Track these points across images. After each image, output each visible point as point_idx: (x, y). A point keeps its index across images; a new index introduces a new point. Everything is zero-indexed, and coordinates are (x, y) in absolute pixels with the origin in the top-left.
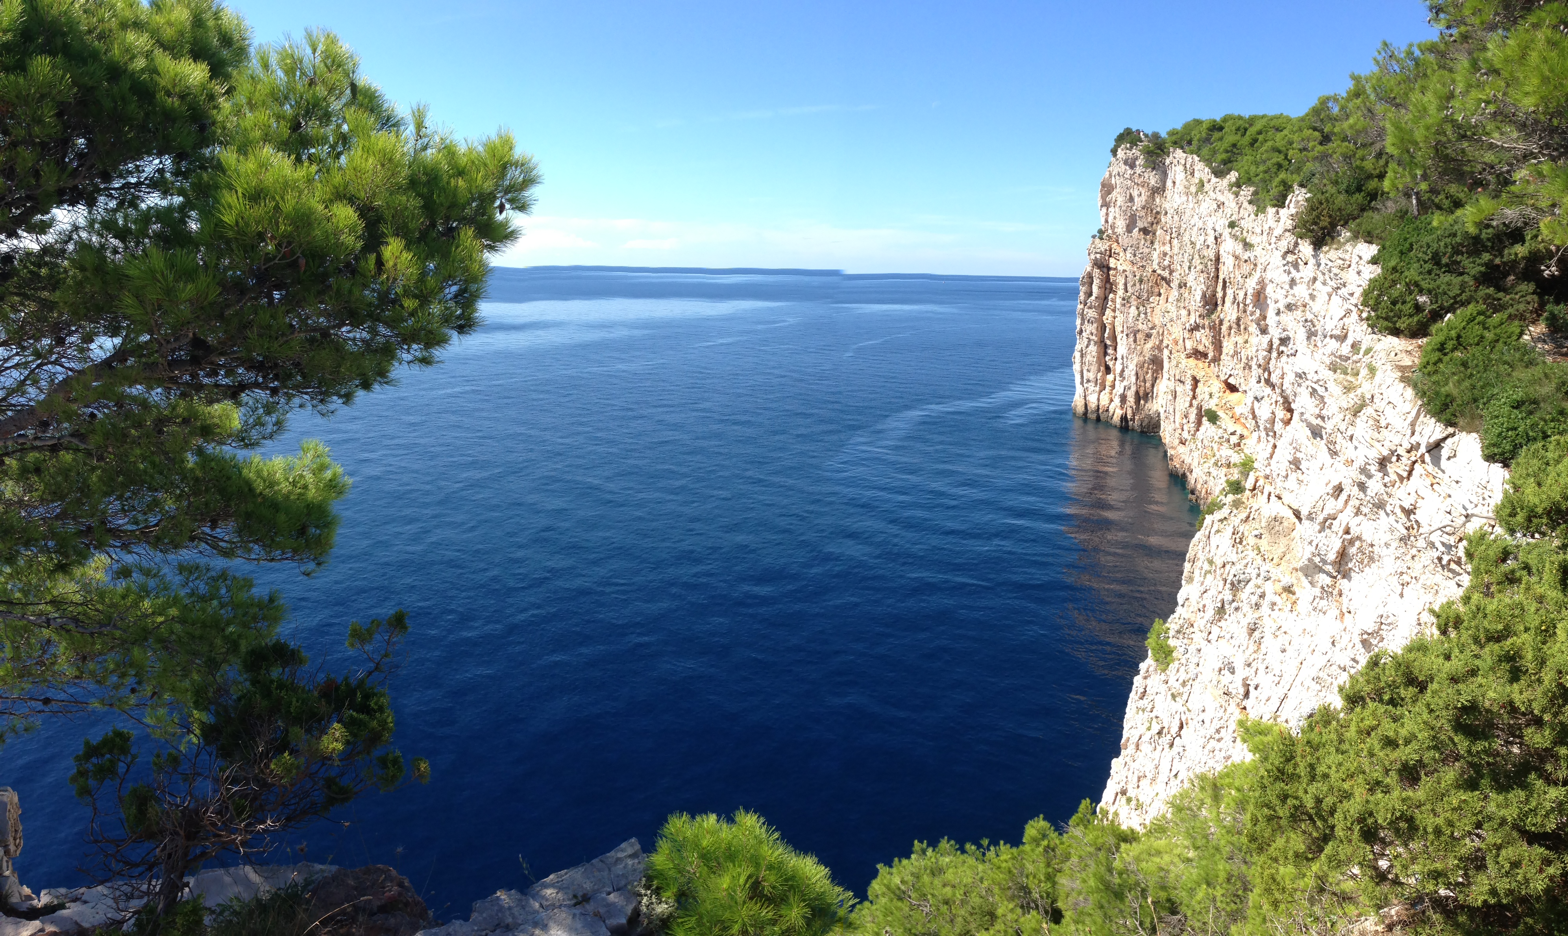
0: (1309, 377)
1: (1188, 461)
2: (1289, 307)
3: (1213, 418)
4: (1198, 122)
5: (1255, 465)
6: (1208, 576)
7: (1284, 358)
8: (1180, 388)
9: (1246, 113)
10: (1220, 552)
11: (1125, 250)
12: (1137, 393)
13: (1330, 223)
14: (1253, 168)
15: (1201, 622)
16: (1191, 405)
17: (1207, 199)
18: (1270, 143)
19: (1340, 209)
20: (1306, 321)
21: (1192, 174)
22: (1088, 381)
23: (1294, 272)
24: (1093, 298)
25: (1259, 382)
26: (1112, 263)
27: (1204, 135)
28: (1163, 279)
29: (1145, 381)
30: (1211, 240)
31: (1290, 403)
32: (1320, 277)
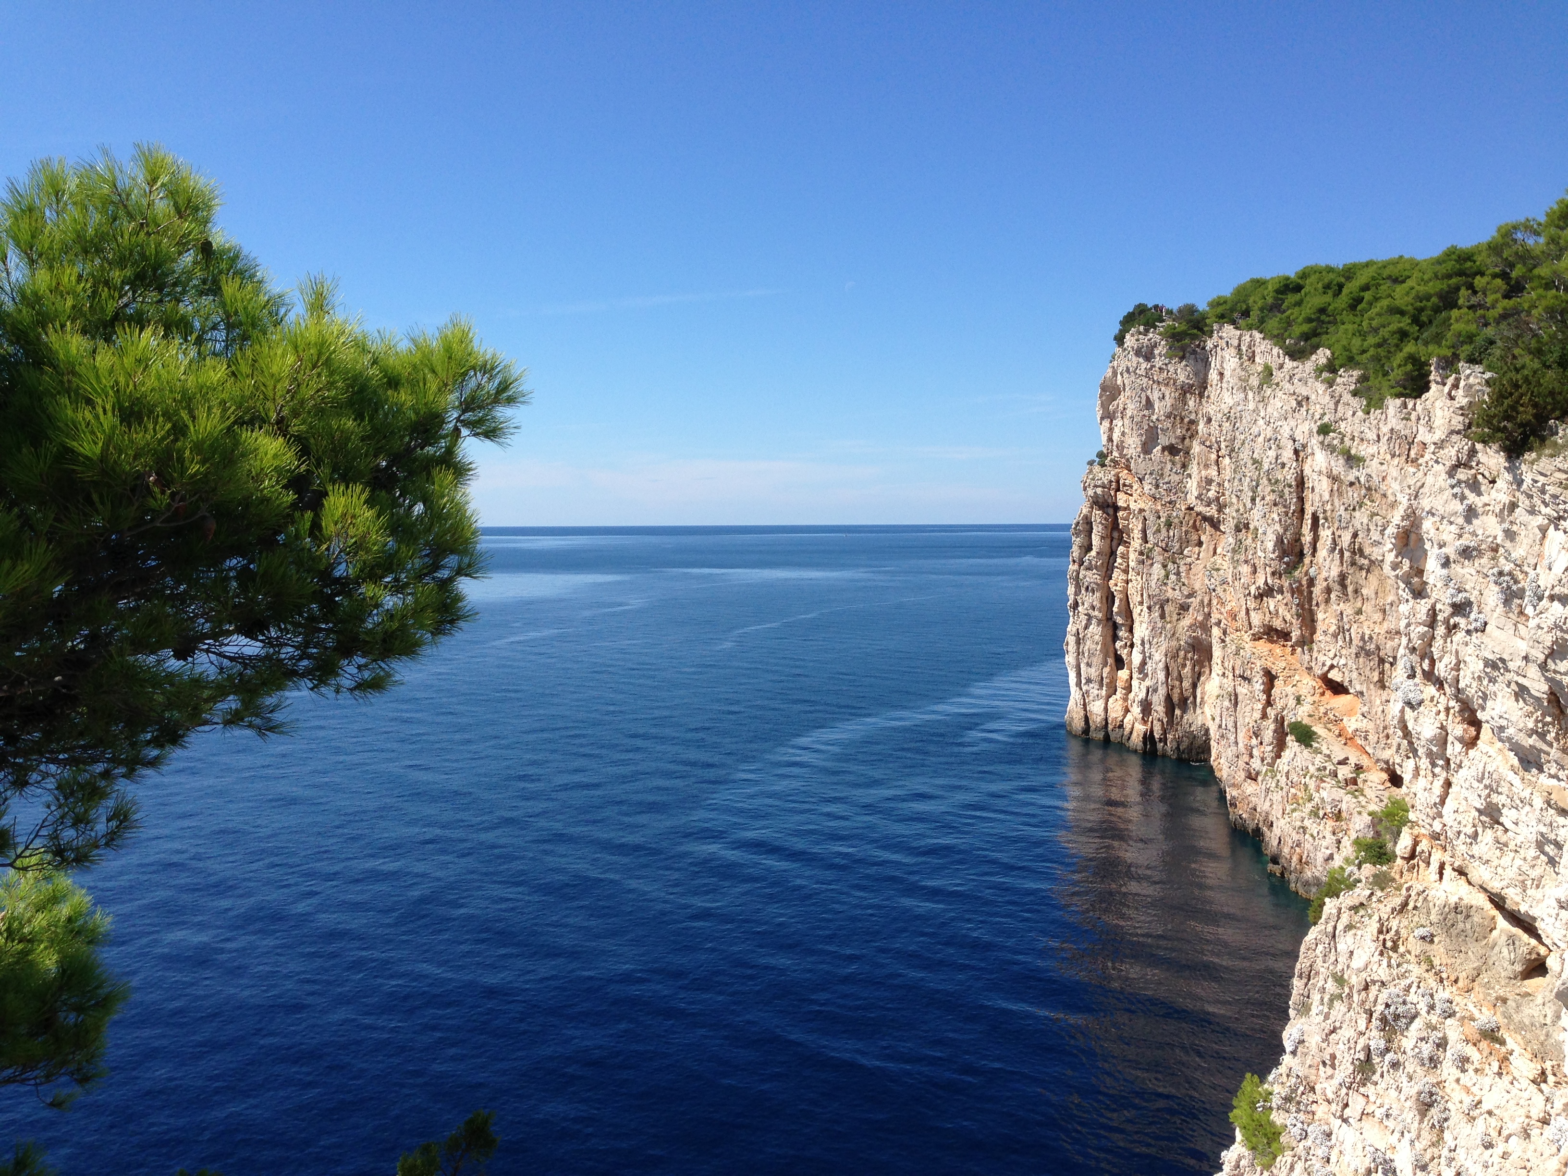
0: (1511, 665)
1: (1263, 807)
2: (1466, 553)
3: (1306, 736)
4: (1259, 283)
5: (1412, 816)
6: (1337, 1004)
7: (1459, 636)
8: (1243, 690)
9: (1339, 262)
10: (1357, 962)
11: (1141, 480)
12: (1168, 698)
13: (1535, 416)
14: (1356, 342)
15: (1327, 1086)
16: (1264, 716)
17: (1280, 394)
18: (1385, 303)
19: (1552, 393)
20: (1501, 574)
21: (1252, 359)
22: (1089, 681)
23: (1472, 498)
24: (1093, 553)
25: (1412, 676)
26: (1121, 500)
27: (1270, 300)
28: (1205, 519)
29: (1180, 679)
30: (1287, 454)
31: (1473, 712)
32: (1524, 502)
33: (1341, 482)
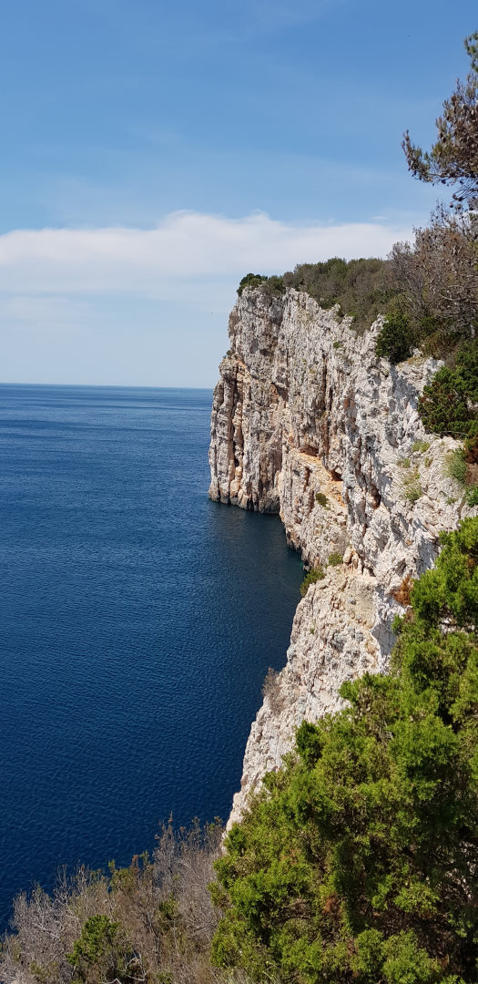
3: (323, 501)
5: (350, 542)
6: (312, 636)
8: (295, 478)
10: (322, 615)
11: (249, 367)
12: (260, 481)
15: (305, 677)
16: (305, 491)
17: (316, 326)
21: (304, 307)
22: (221, 472)
24: (224, 405)
26: (239, 377)
27: (313, 276)
28: (280, 390)
29: (267, 472)
30: (319, 357)
31: (378, 491)
33: (343, 373)
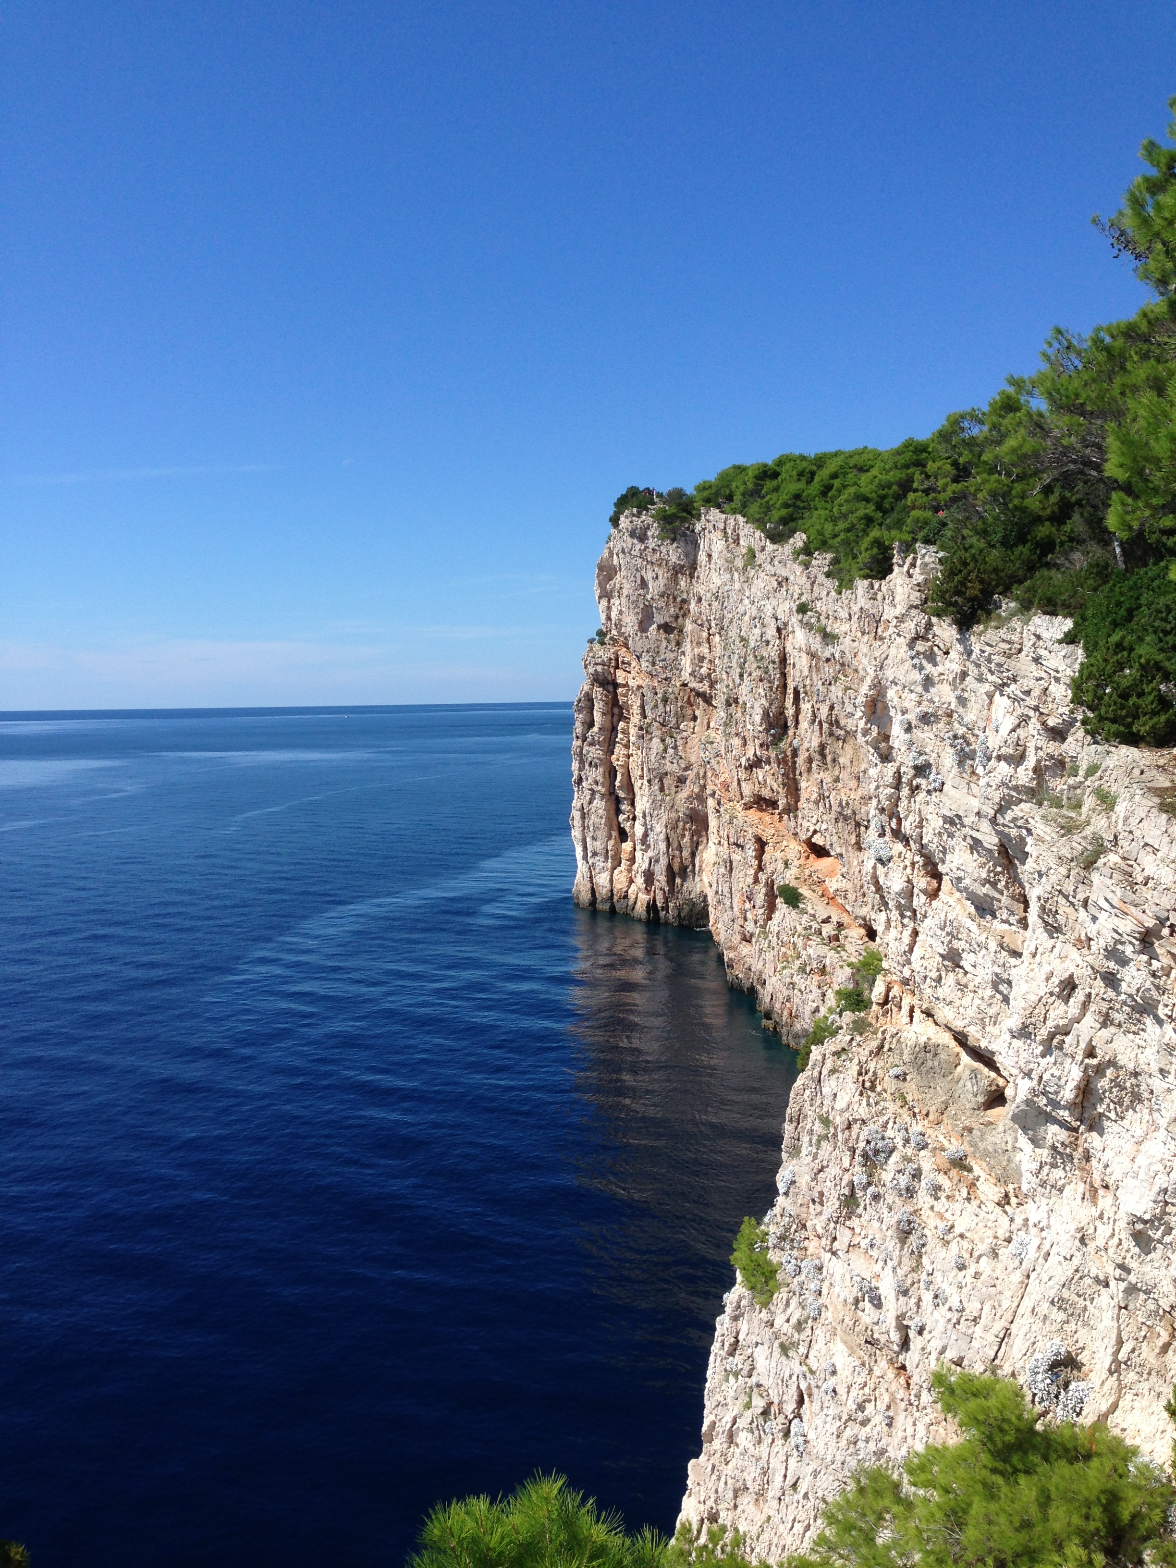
0: (966, 821)
1: (757, 966)
2: (926, 719)
3: (793, 898)
4: (740, 469)
5: (885, 965)
6: (824, 1144)
7: (921, 796)
8: (737, 857)
9: (812, 451)
10: (840, 1104)
11: (638, 658)
12: (670, 867)
13: (982, 591)
14: (829, 527)
15: (817, 1223)
16: (756, 881)
17: (762, 575)
18: (852, 490)
19: (996, 570)
20: (955, 737)
21: (737, 541)
22: (595, 854)
23: (929, 667)
24: (595, 729)
25: (882, 835)
26: (621, 677)
27: (750, 486)
28: (699, 694)
29: (680, 848)
30: (771, 632)
31: (935, 865)
32: (973, 671)
33: (819, 659)
